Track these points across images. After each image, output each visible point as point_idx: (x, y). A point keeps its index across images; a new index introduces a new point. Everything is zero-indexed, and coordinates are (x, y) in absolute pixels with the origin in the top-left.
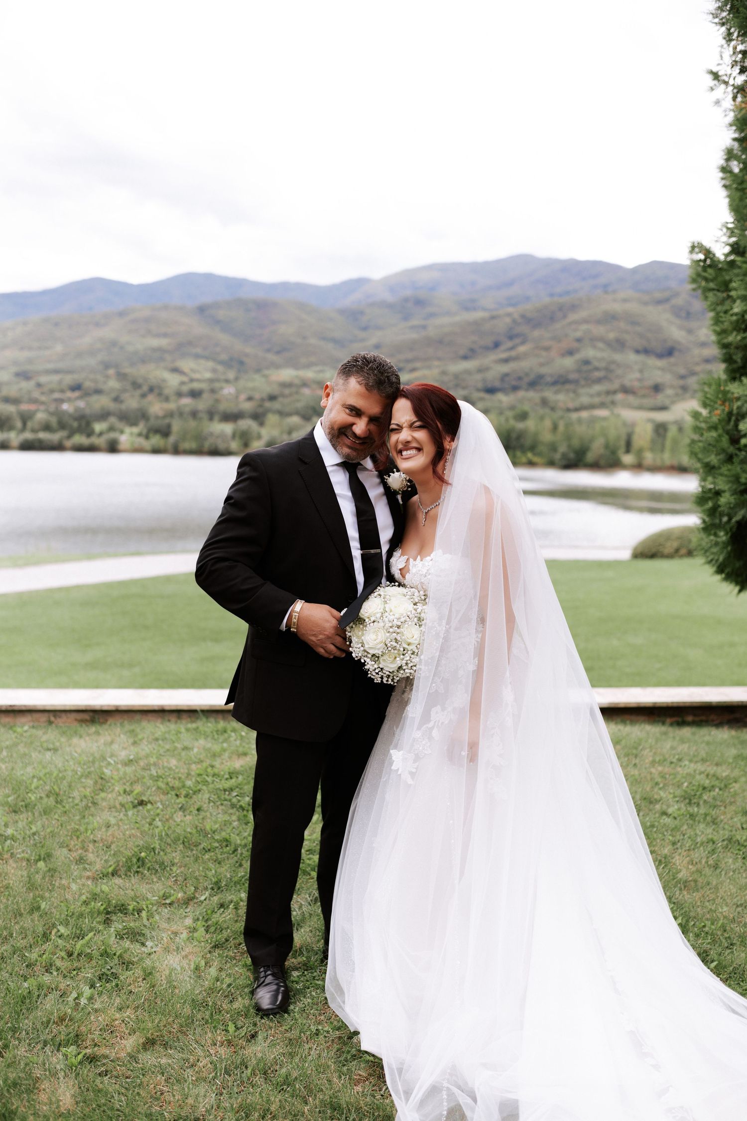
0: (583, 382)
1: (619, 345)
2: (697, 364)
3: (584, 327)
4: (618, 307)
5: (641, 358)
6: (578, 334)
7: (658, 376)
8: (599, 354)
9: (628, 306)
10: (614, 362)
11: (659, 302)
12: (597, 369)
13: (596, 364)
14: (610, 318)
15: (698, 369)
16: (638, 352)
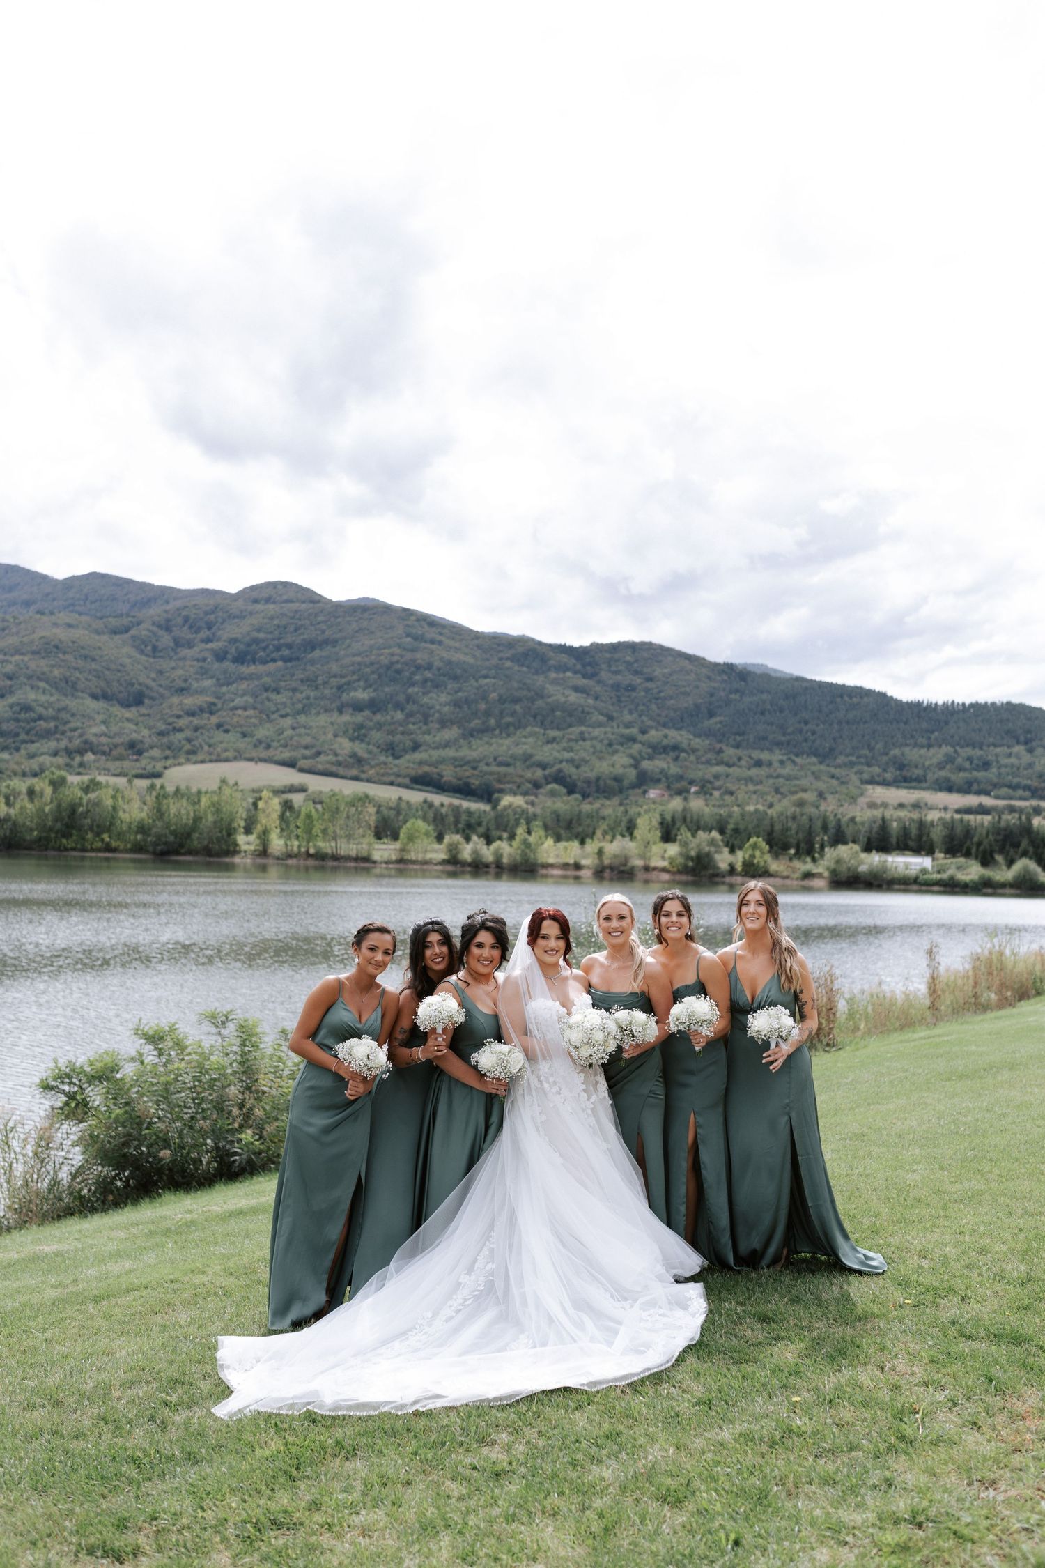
0: (23, 736)
1: (68, 686)
2: (179, 717)
3: (17, 657)
4: (62, 634)
5: (101, 704)
6: (9, 668)
7: (132, 732)
8: (43, 698)
9: (76, 633)
10: (65, 709)
11: (115, 632)
12: (40, 718)
13: (40, 710)
14: (51, 649)
15: (182, 723)
16: (95, 697)
